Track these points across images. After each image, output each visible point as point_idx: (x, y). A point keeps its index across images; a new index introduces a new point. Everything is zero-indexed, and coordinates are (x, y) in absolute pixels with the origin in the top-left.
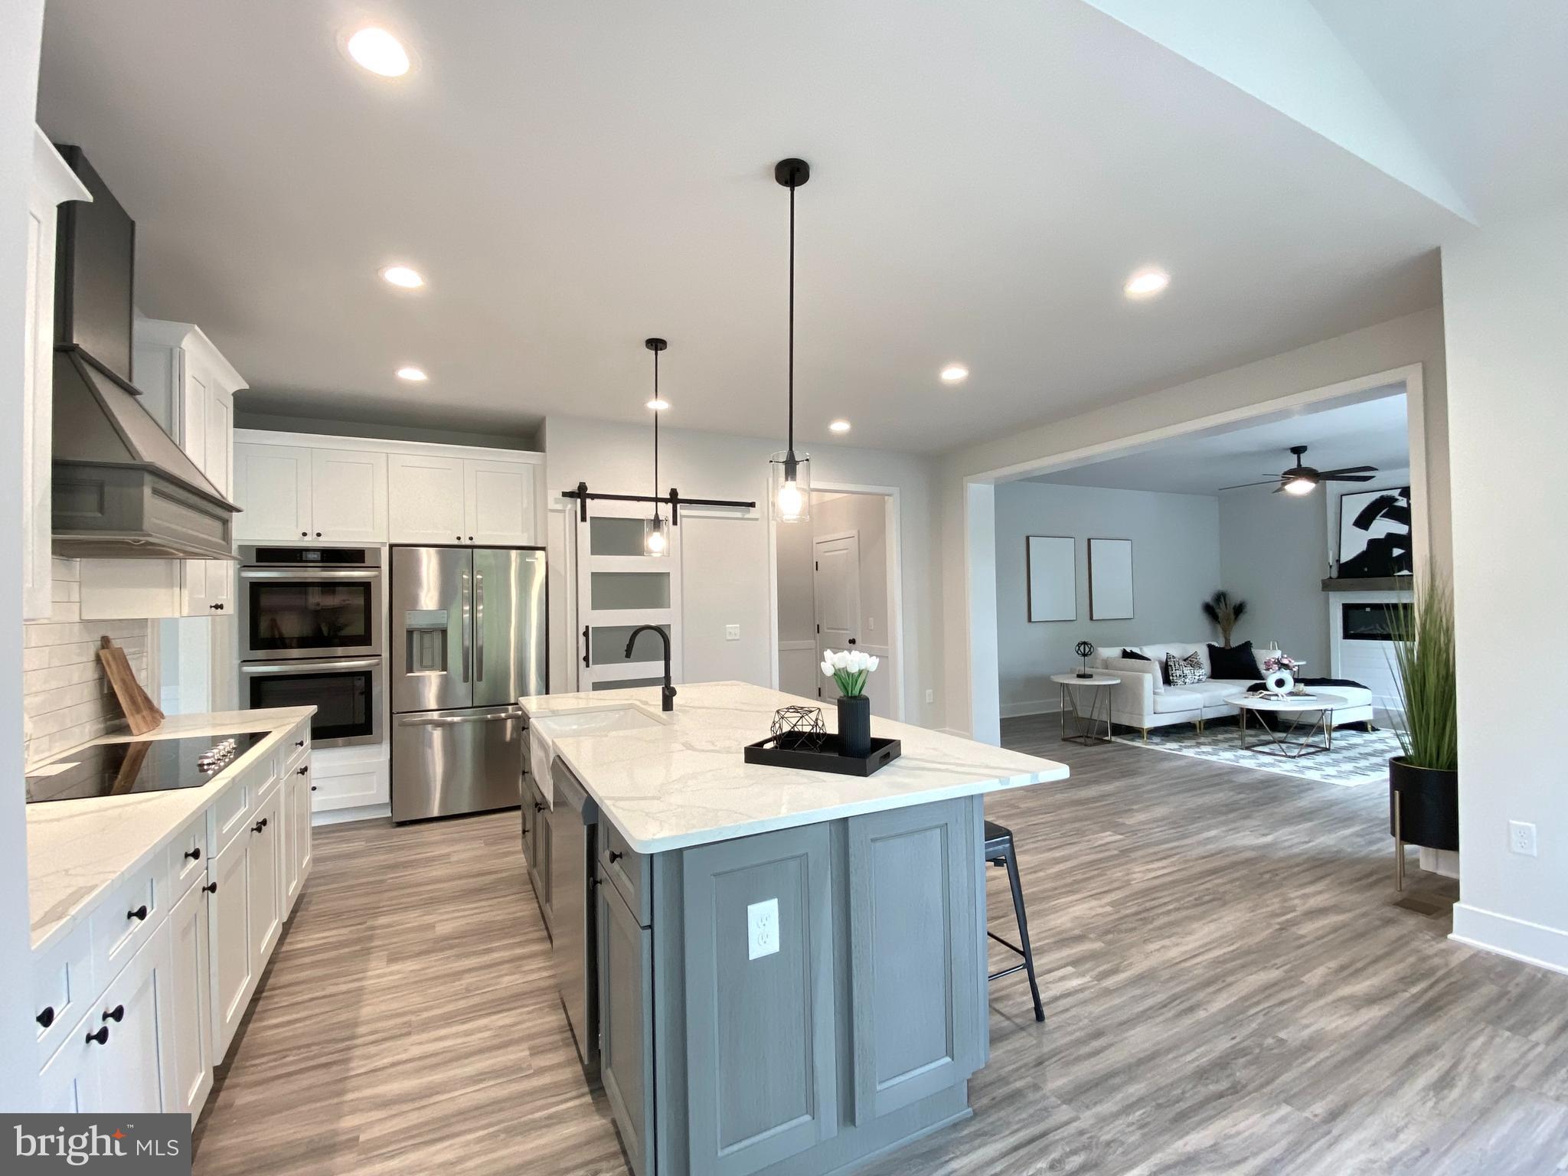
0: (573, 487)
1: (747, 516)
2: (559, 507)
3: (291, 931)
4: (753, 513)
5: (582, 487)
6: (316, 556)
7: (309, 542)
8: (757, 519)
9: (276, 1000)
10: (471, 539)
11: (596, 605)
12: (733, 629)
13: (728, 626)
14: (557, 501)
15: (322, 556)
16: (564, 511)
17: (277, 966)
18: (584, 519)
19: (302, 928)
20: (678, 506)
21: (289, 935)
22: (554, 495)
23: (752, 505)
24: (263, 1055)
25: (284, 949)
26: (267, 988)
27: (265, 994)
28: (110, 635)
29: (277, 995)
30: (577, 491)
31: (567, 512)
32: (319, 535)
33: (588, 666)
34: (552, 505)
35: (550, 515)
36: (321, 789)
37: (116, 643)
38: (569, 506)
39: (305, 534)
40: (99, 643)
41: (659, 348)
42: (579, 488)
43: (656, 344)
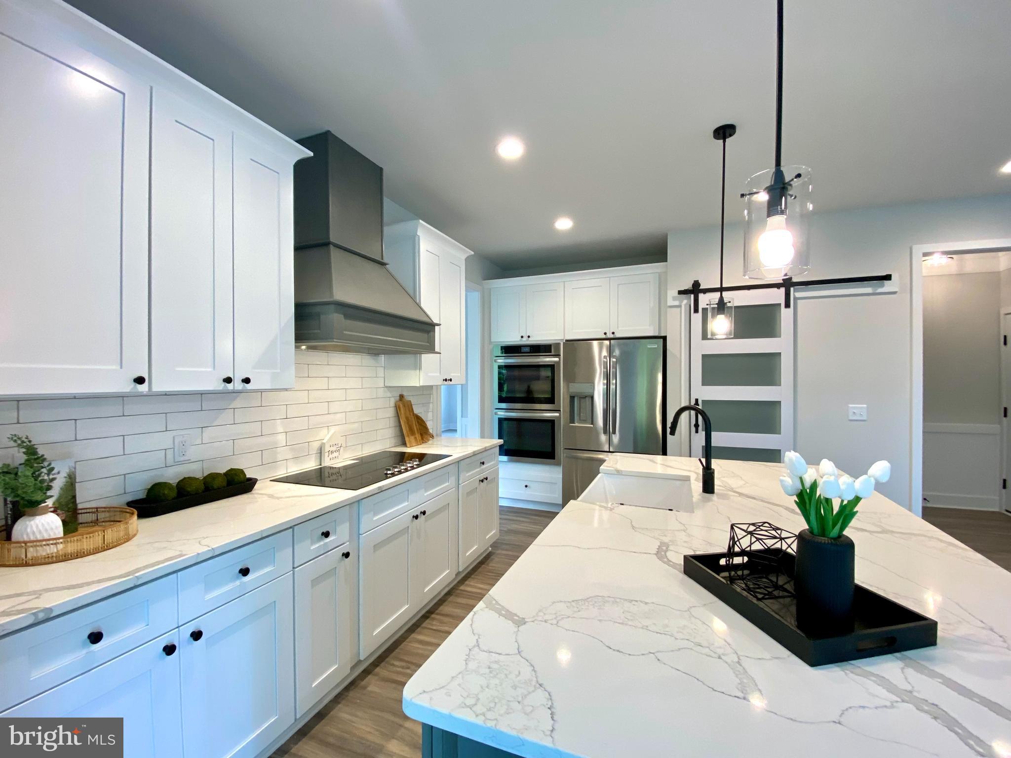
0: (688, 285)
1: (880, 290)
2: (677, 303)
3: (473, 576)
4: (888, 286)
5: (696, 284)
6: (527, 349)
7: (525, 341)
8: (895, 293)
9: (434, 623)
10: (613, 333)
11: (706, 382)
12: (858, 409)
13: (851, 405)
14: (674, 299)
15: (530, 350)
16: (680, 306)
17: (451, 598)
18: (696, 311)
19: (479, 578)
20: (792, 289)
21: (470, 579)
22: (672, 293)
23: (888, 277)
24: (402, 660)
25: (462, 588)
26: (437, 611)
27: (433, 616)
28: (405, 394)
29: (437, 619)
30: (692, 289)
31: (683, 307)
32: (529, 337)
33: (697, 432)
34: (670, 302)
35: (669, 309)
36: (530, 487)
37: (407, 398)
38: (685, 302)
39: (522, 337)
40: (399, 398)
41: (727, 134)
42: (693, 285)
43: (724, 132)
